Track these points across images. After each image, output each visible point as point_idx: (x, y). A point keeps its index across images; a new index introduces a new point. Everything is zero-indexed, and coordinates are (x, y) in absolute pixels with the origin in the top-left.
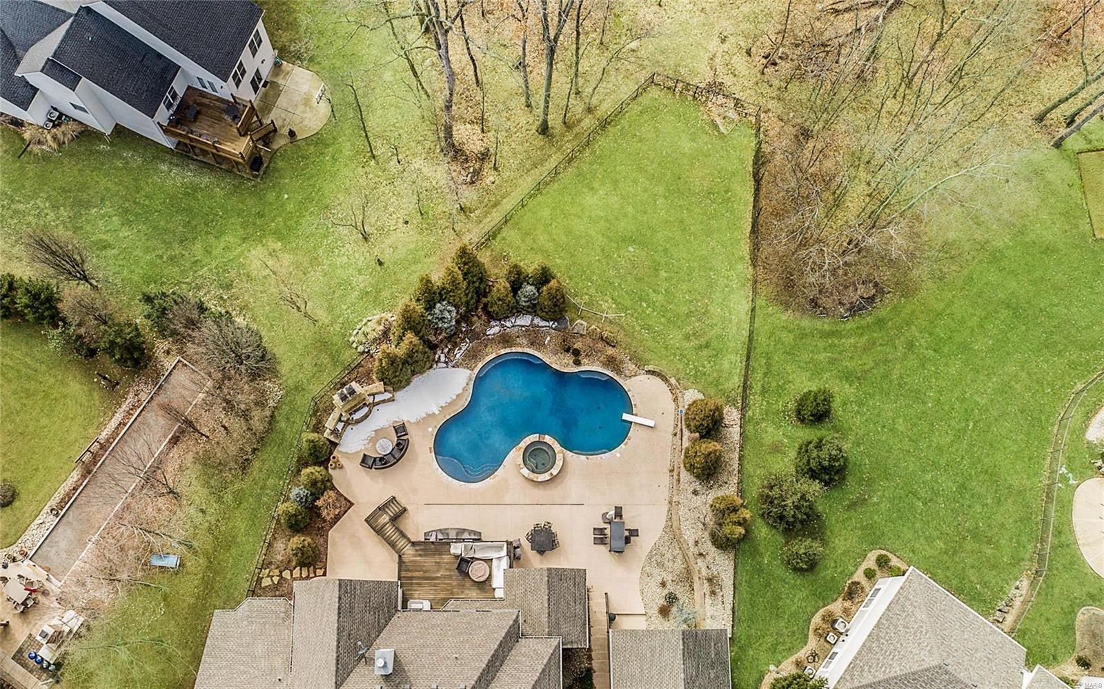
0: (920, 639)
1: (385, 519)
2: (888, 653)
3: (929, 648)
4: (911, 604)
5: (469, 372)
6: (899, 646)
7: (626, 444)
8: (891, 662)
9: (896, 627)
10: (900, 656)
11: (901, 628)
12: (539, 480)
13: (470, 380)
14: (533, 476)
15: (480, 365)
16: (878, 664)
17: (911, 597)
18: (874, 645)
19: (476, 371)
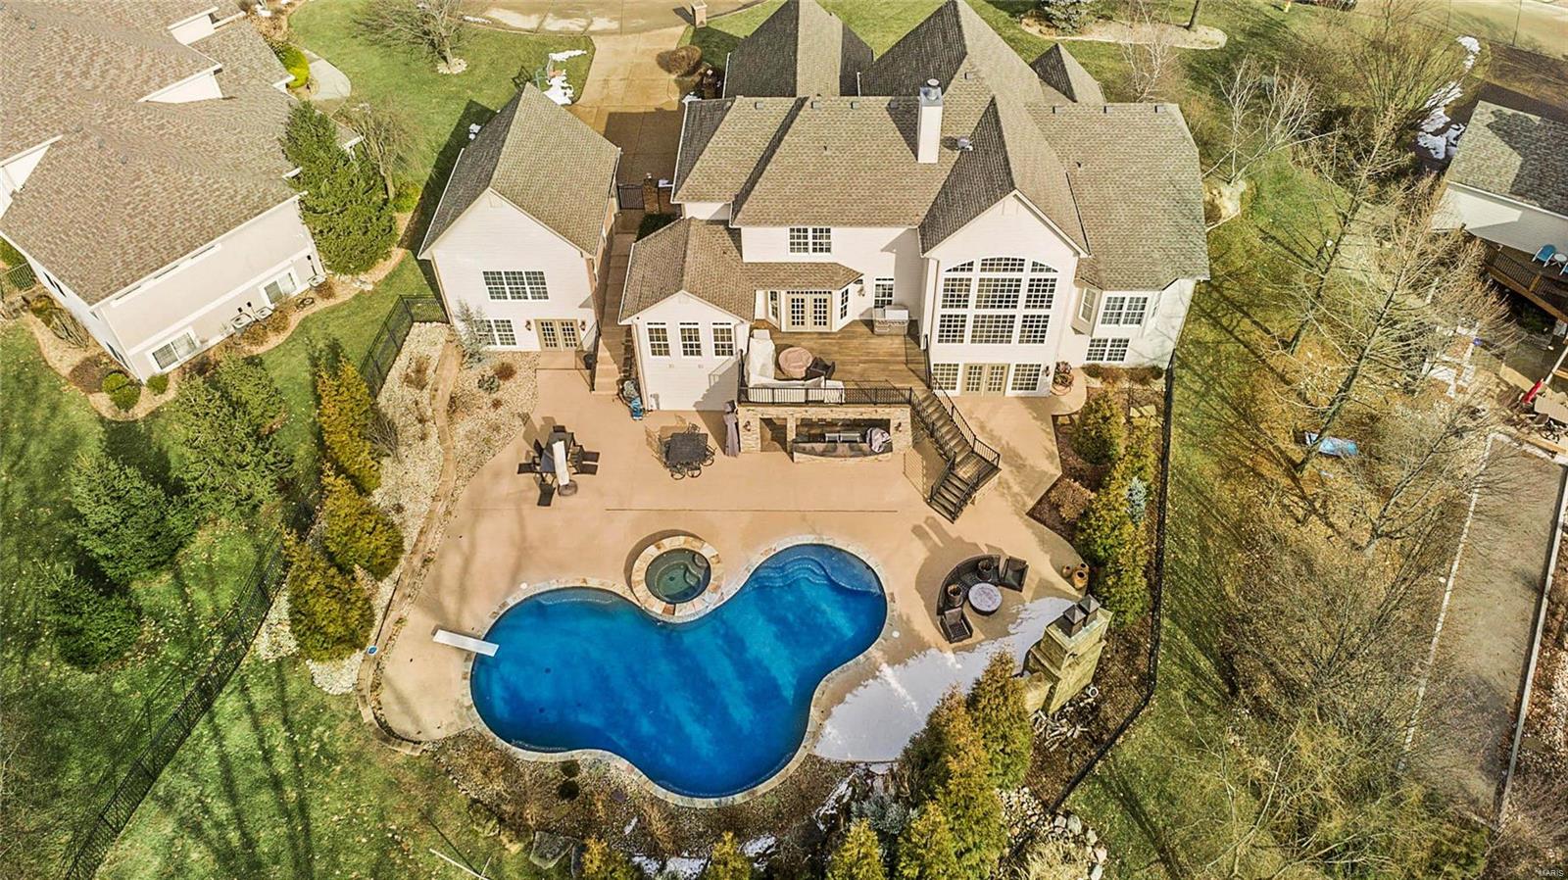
0: (141, 201)
1: (966, 472)
2: (198, 203)
3: (136, 183)
4: (125, 253)
5: (817, 752)
6: (177, 206)
7: (504, 604)
8: (201, 190)
9: (165, 234)
10: (182, 191)
11: (161, 229)
12: (682, 538)
13: (815, 735)
14: (694, 545)
15: (792, 767)
16: (219, 196)
17: (119, 264)
18: (211, 223)
19: (801, 754)
